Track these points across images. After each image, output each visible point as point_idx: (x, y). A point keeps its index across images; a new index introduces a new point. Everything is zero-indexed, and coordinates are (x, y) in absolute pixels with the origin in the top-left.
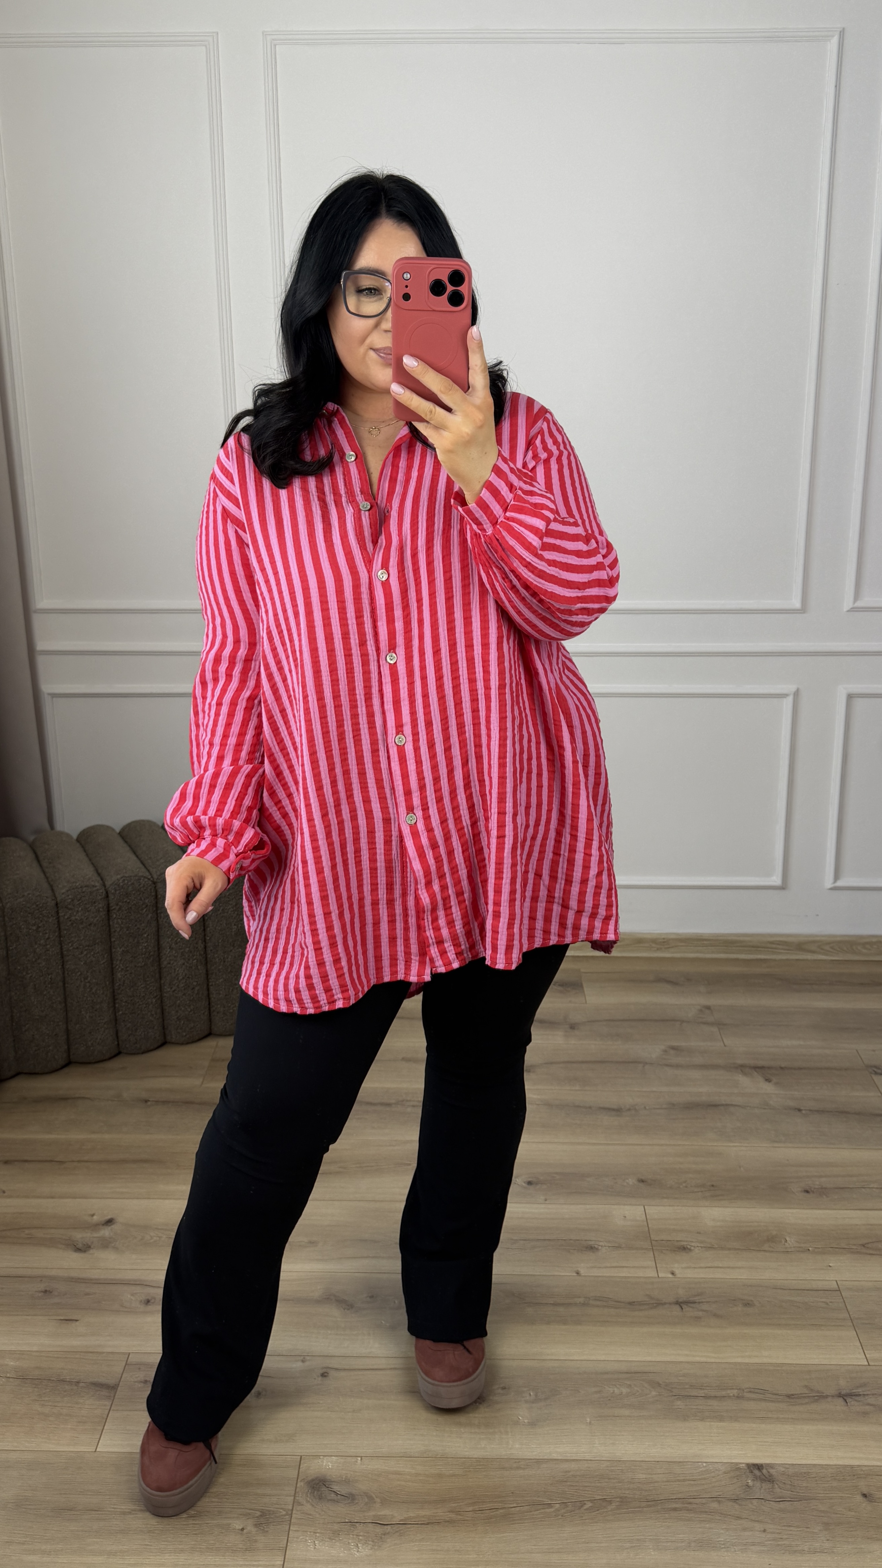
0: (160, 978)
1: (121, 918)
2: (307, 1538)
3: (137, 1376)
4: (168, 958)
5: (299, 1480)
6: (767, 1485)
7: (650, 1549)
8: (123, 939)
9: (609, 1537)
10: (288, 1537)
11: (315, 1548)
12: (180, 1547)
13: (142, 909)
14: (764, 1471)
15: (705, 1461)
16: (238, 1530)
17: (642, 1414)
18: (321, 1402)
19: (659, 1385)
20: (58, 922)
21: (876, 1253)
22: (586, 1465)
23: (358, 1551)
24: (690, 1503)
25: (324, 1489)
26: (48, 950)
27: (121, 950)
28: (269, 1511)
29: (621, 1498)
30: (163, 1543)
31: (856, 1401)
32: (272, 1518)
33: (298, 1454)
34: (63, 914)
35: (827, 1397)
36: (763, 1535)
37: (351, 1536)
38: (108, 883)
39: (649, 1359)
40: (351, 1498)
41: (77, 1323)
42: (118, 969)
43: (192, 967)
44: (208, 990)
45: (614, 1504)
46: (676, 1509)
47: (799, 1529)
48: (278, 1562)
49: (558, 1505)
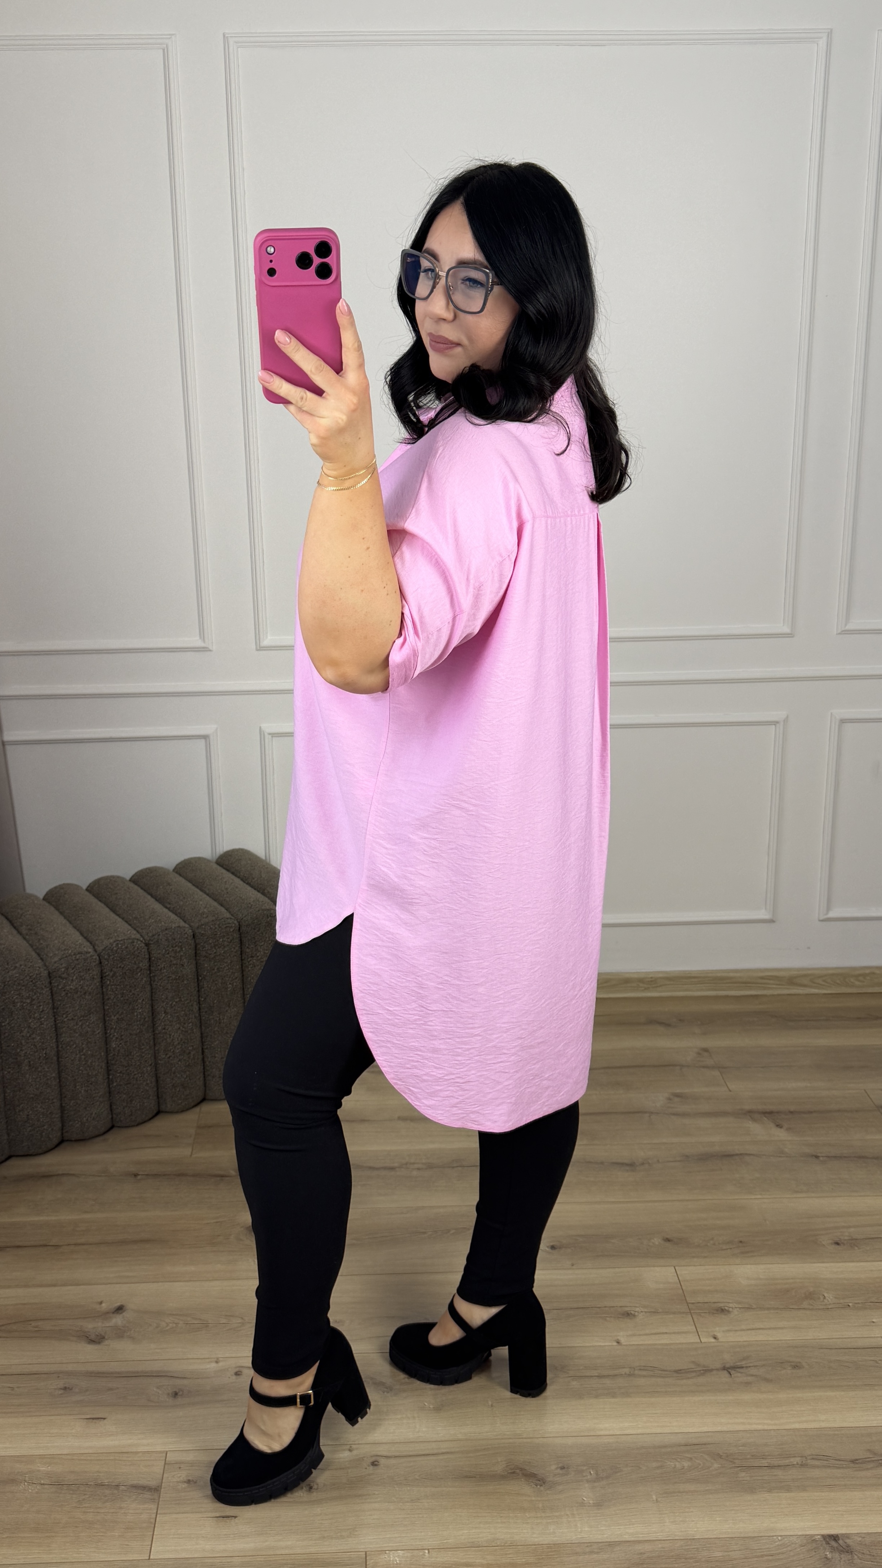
0: (155, 1045)
1: (115, 985)
4: (163, 1024)
6: (845, 1557)
8: (118, 1006)
13: (137, 974)
14: (842, 1542)
17: (707, 1488)
18: (377, 1493)
19: (721, 1457)
20: (52, 992)
26: (42, 1024)
27: (116, 1018)
33: (364, 1550)
34: (56, 984)
38: (99, 949)
39: (705, 1429)
41: (106, 1422)
42: (112, 1039)
43: (187, 1032)
44: (203, 1052)
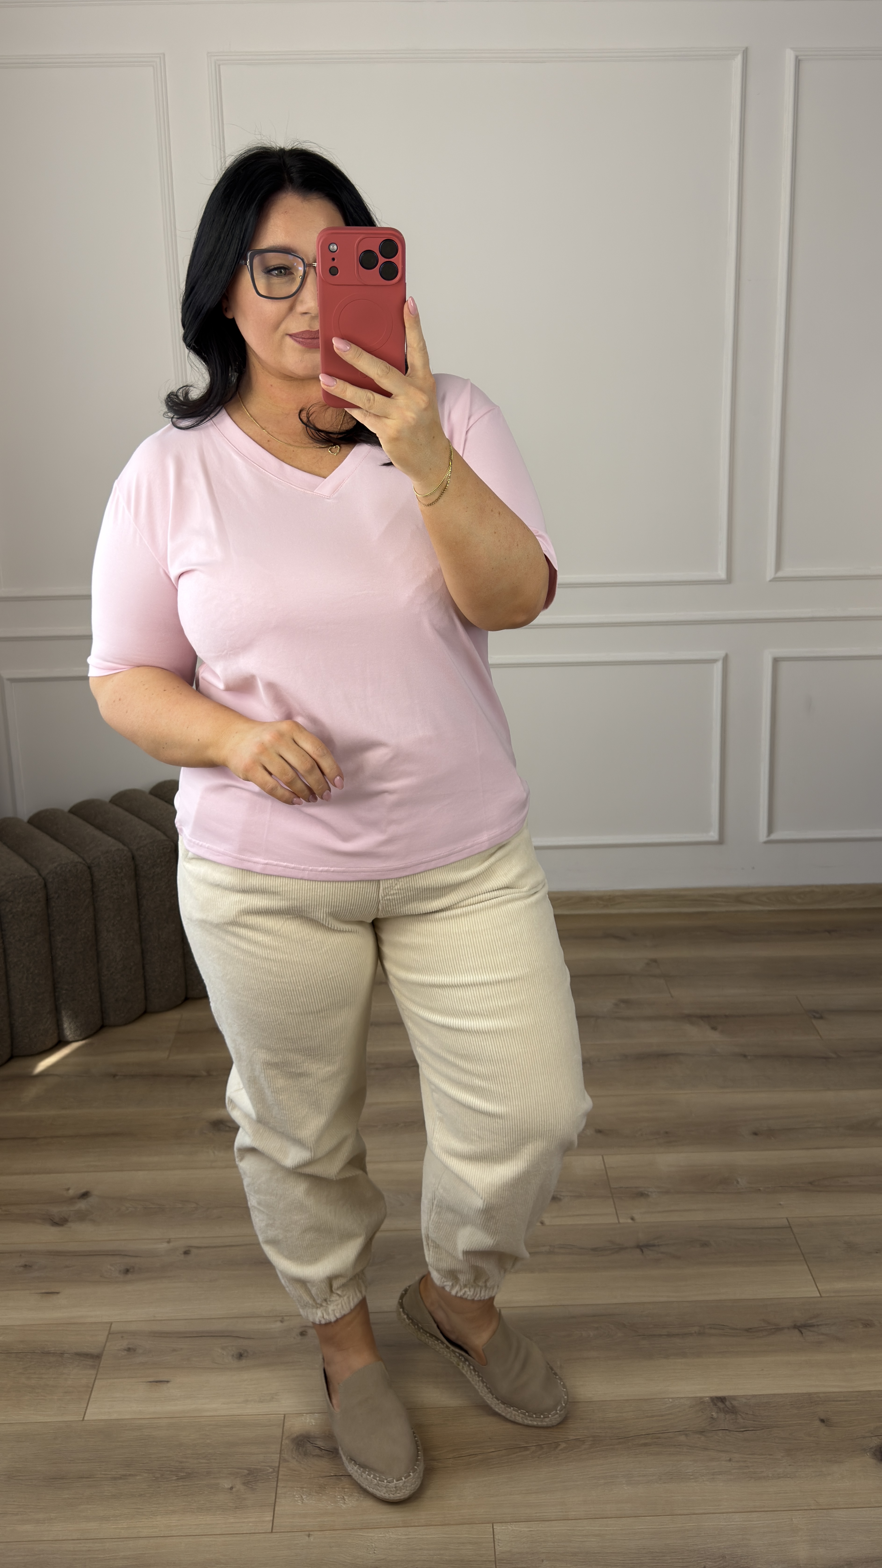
2: (295, 1493)
3: (121, 1344)
4: (105, 942)
5: (284, 1438)
6: (731, 1417)
7: (623, 1484)
8: (62, 928)
9: (583, 1475)
10: (276, 1494)
11: (303, 1503)
12: (172, 1508)
14: (727, 1403)
15: (670, 1396)
16: (228, 1489)
17: (609, 1355)
18: (301, 1360)
19: (625, 1326)
21: (823, 1190)
23: (345, 1503)
24: (659, 1438)
25: (308, 1445)
28: (257, 1469)
29: (593, 1437)
30: (155, 1506)
31: (810, 1331)
32: (259, 1476)
33: (282, 1413)
35: (783, 1328)
36: (729, 1464)
37: (337, 1489)
39: (613, 1301)
41: (59, 1296)
42: (57, 957)
43: (128, 948)
45: (587, 1443)
46: (645, 1445)
47: (762, 1457)
48: (268, 1519)
49: (534, 1448)
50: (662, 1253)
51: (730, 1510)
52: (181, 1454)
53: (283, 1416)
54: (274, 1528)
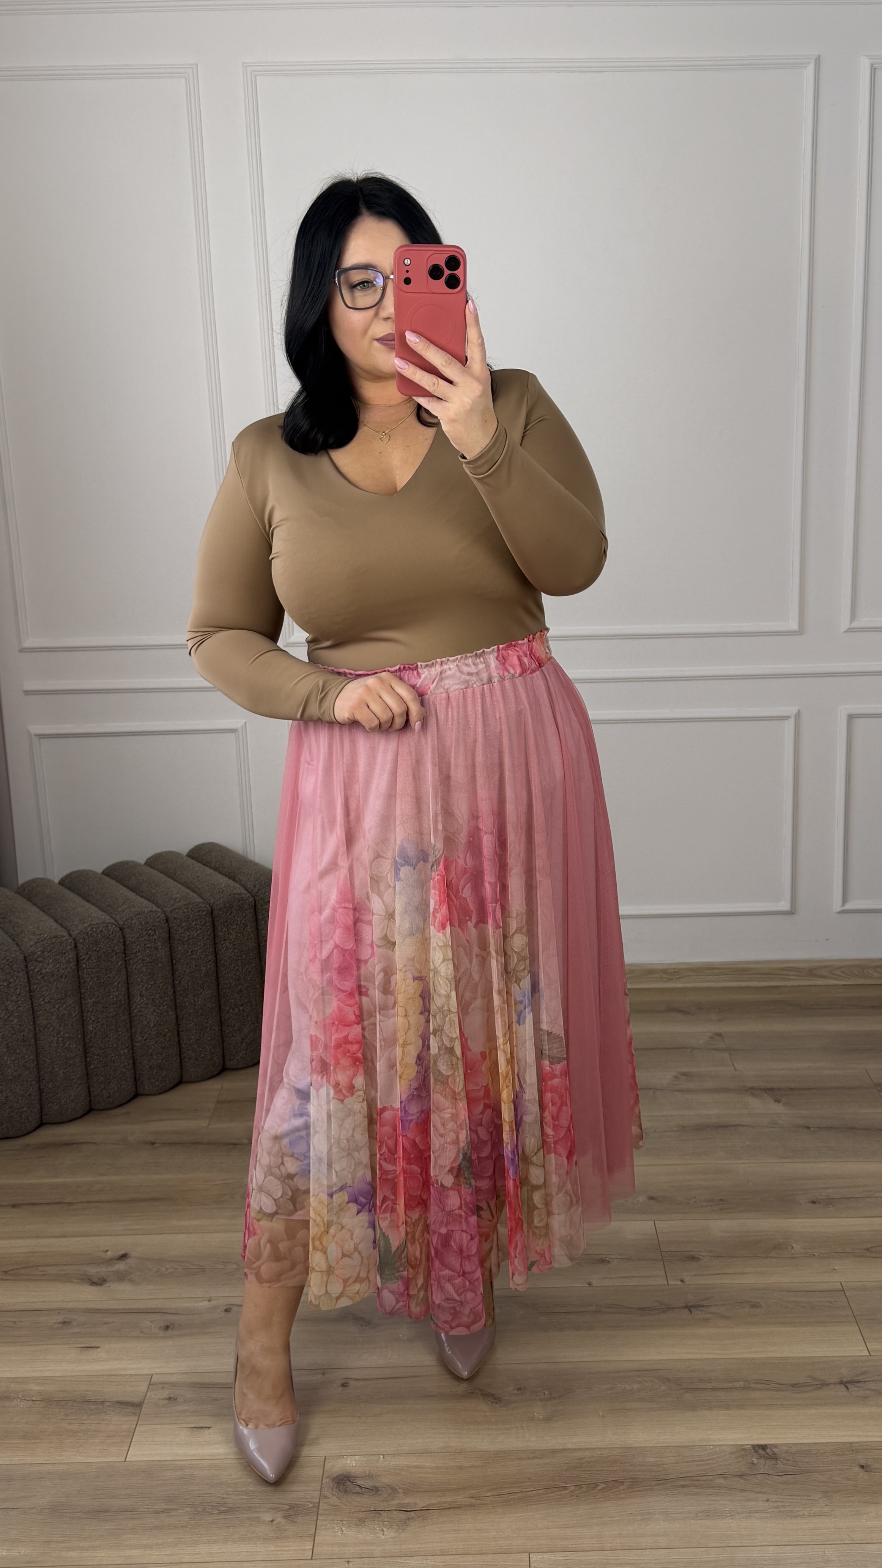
2: (334, 1526)
3: (162, 1393)
5: (324, 1477)
6: (770, 1463)
7: (660, 1520)
9: (621, 1512)
10: (316, 1525)
11: (342, 1534)
12: (214, 1538)
14: (768, 1450)
15: (711, 1444)
16: (269, 1521)
17: (652, 1406)
19: (669, 1380)
21: (878, 1256)
22: (599, 1453)
23: (383, 1535)
24: (698, 1480)
25: (349, 1483)
28: (298, 1505)
29: (633, 1479)
30: (197, 1536)
31: (857, 1387)
32: (300, 1510)
33: (322, 1455)
35: (829, 1384)
36: (766, 1504)
37: (377, 1522)
39: (659, 1358)
40: (375, 1490)
41: (98, 1350)
45: (625, 1484)
46: (684, 1486)
47: (800, 1498)
48: (308, 1547)
49: (573, 1488)
50: (710, 1313)
51: (763, 1544)
52: (222, 1491)
53: (324, 1458)
54: (314, 1555)
